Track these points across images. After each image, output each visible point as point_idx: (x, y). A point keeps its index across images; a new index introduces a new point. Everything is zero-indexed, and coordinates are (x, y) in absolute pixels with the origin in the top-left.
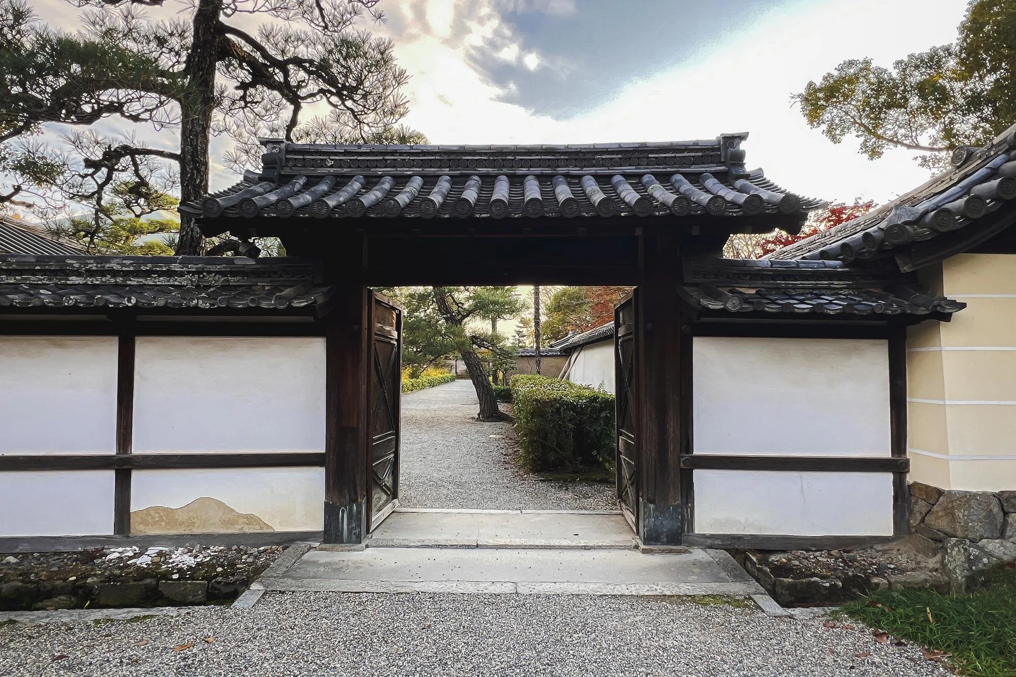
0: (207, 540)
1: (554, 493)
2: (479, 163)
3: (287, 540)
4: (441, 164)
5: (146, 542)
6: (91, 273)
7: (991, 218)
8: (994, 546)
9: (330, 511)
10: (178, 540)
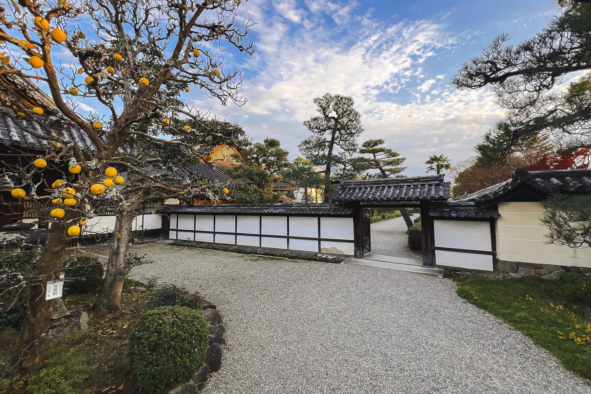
0: (334, 255)
1: (414, 255)
2: (382, 183)
3: (348, 256)
4: (374, 184)
5: (323, 254)
6: (313, 206)
7: (511, 191)
8: (513, 275)
9: (355, 252)
10: (329, 254)
